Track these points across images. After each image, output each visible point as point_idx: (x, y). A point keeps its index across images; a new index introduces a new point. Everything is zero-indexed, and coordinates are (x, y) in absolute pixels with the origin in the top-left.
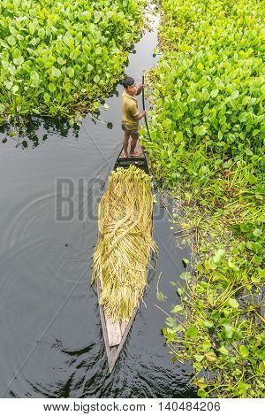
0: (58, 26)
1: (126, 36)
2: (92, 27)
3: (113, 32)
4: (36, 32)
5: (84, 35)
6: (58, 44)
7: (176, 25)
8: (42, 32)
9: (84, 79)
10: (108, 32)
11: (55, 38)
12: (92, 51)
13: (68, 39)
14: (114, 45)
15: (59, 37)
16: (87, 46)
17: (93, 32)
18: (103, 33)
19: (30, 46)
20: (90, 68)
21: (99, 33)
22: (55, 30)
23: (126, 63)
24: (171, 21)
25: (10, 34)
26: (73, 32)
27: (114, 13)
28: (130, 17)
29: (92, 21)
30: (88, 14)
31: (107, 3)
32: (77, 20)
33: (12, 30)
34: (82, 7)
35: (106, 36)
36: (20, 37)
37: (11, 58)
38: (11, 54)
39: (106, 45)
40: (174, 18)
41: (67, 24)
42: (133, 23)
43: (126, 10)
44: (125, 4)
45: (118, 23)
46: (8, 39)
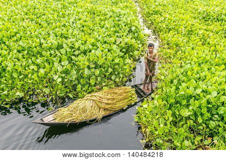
0: (93, 45)
1: (136, 53)
2: (114, 47)
3: (128, 50)
4: (79, 47)
5: (109, 51)
6: (91, 56)
7: (169, 48)
8: (83, 48)
9: (105, 77)
10: (124, 50)
11: (90, 51)
12: (113, 60)
13: (98, 53)
14: (128, 58)
15: (93, 51)
16: (110, 57)
17: (115, 49)
18: (121, 51)
19: (74, 55)
20: (110, 70)
21: (119, 50)
22: (91, 47)
23: (134, 69)
24: (166, 46)
25: (63, 48)
26: (102, 48)
27: (128, 39)
28: (139, 42)
29: (114, 44)
30: (113, 39)
31: (125, 34)
32: (105, 42)
33: (65, 46)
34: (110, 36)
35: (123, 52)
36: (69, 50)
37: (60, 61)
38: (61, 59)
39: (122, 57)
40: (168, 44)
41: (99, 44)
42: (140, 46)
43: (137, 38)
44: (136, 35)
45: (131, 45)
46: (61, 50)
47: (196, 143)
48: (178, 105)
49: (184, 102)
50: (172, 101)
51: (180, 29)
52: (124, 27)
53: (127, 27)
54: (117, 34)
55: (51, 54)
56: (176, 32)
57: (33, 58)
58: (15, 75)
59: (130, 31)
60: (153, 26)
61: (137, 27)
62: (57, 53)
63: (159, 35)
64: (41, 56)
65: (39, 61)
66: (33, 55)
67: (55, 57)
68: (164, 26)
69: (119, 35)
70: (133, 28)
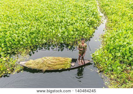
0: (76, 21)
1: (95, 25)
2: (85, 22)
3: (91, 23)
4: (70, 22)
5: (83, 24)
6: (75, 26)
8: (71, 22)
9: (80, 35)
10: (90, 23)
11: (74, 24)
12: (84, 28)
13: (78, 24)
14: (91, 27)
15: (76, 24)
16: (83, 26)
17: (85, 23)
18: (88, 24)
19: (67, 25)
20: (83, 32)
21: (87, 23)
22: (75, 22)
23: (94, 32)
24: (110, 22)
25: (63, 22)
26: (80, 23)
27: (92, 18)
28: (97, 20)
29: (85, 20)
30: (85, 18)
31: (91, 16)
32: (81, 20)
33: (63, 21)
34: (83, 17)
35: (89, 24)
36: (65, 23)
37: (61, 28)
38: (62, 27)
39: (89, 27)
40: (111, 21)
41: (78, 21)
42: (97, 21)
43: (96, 18)
44: (96, 16)
45: (93, 21)
46: (62, 23)
47: (124, 68)
48: (114, 50)
49: (118, 48)
50: (112, 48)
51: (118, 13)
52: (90, 12)
53: (91, 13)
54: (87, 16)
55: (58, 25)
56: (116, 15)
57: (51, 26)
58: (43, 33)
59: (93, 14)
60: (105, 12)
61: (96, 12)
62: (60, 24)
63: (107, 16)
64: (54, 25)
65: (53, 28)
66: (51, 25)
67: (59, 26)
68: (110, 12)
69: (88, 16)
70: (95, 13)
